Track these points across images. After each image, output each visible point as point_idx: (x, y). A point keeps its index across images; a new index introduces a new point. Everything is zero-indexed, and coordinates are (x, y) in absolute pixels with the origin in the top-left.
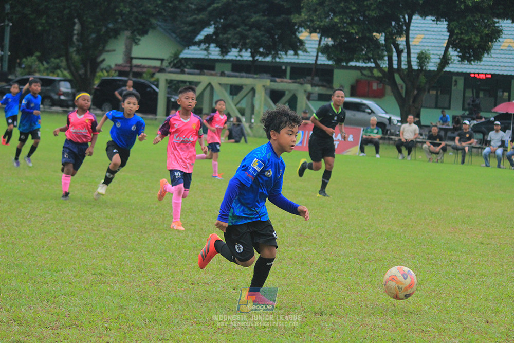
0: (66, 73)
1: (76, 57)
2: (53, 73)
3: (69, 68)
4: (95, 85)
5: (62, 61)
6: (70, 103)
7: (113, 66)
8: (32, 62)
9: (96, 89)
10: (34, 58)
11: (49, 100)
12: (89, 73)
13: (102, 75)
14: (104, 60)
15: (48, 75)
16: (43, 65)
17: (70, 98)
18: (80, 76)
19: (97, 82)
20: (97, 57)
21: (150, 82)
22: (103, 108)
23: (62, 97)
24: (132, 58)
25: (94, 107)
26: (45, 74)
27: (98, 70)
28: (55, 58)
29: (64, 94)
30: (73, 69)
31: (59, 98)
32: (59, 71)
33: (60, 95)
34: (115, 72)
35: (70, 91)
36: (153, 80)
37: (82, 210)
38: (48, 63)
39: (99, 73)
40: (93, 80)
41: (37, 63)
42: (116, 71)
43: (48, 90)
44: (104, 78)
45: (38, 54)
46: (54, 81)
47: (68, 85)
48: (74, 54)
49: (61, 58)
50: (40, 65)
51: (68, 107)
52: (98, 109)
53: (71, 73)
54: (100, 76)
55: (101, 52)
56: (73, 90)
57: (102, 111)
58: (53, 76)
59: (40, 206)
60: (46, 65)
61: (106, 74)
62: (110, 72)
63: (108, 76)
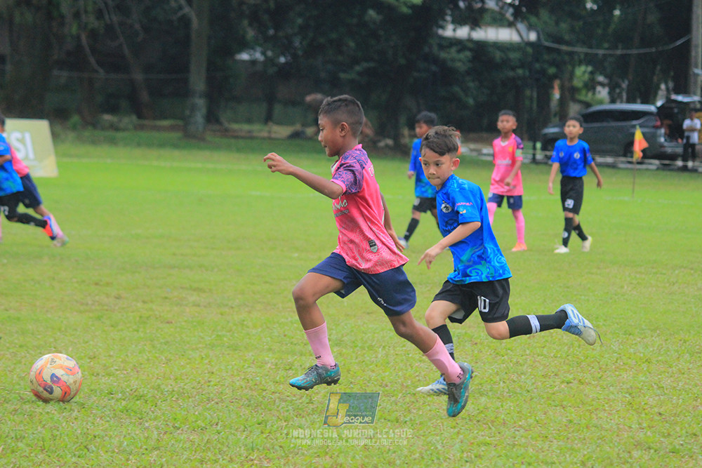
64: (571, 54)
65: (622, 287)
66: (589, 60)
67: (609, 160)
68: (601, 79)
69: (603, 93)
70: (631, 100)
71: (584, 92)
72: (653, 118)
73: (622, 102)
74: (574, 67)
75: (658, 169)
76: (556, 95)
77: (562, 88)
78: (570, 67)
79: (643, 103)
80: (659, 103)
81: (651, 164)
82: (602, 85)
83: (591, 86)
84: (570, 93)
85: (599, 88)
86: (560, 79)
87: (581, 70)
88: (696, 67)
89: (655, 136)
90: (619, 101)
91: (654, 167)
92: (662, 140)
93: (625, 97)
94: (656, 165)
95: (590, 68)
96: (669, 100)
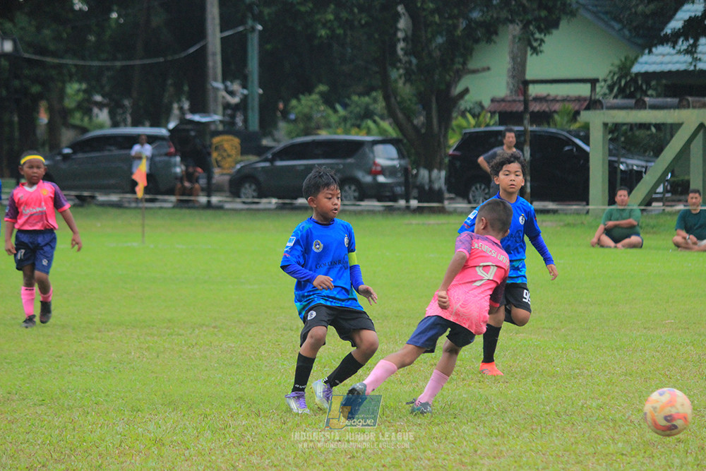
0: (386, 125)
1: (405, 90)
2: (359, 126)
3: (391, 114)
4: (450, 147)
5: (375, 100)
6: (399, 190)
7: (487, 103)
8: (311, 108)
9: (453, 157)
10: (315, 97)
11: (353, 188)
12: (435, 121)
13: (464, 124)
14: (466, 91)
15: (347, 132)
16: (336, 111)
17: (400, 178)
18: (416, 128)
19: (454, 141)
20: (449, 86)
21: (569, 132)
22: (471, 197)
23: (381, 179)
24: (526, 83)
25: (452, 196)
26: (339, 131)
27: (454, 115)
28: (360, 95)
29: (383, 171)
30: (400, 115)
31: (375, 179)
32: (370, 123)
33: (375, 174)
34: (491, 117)
35: (396, 163)
36: (575, 126)
37: (436, 421)
38: (345, 106)
39: (458, 121)
40: (445, 136)
41: (322, 108)
42: (493, 113)
43: (351, 164)
44: (468, 131)
45: (322, 88)
46: (360, 144)
47: (391, 150)
48: (400, 83)
49: (374, 94)
50: (330, 111)
51: (394, 198)
52: (460, 200)
53: (397, 124)
54: (460, 127)
55: (459, 75)
56: (403, 162)
57: (469, 202)
58: (357, 134)
60: (342, 112)
61: (472, 121)
62: (481, 118)
63: (478, 125)
64: (59, 67)
65: (129, 353)
66: (83, 74)
67: (114, 198)
68: (98, 98)
69: (103, 116)
70: (136, 123)
71: (78, 115)
72: (165, 143)
73: (126, 125)
74: (64, 82)
75: (174, 207)
76: (44, 118)
77: (51, 110)
78: (60, 85)
79: (152, 125)
80: (172, 125)
81: (165, 201)
82: (101, 106)
83: (86, 107)
84: (60, 116)
85: (96, 110)
86: (48, 100)
87: (74, 89)
88: (215, 80)
89: (169, 166)
90: (122, 124)
91: (170, 205)
92: (178, 170)
93: (129, 120)
94: (171, 202)
95: (84, 86)
96: (183, 121)
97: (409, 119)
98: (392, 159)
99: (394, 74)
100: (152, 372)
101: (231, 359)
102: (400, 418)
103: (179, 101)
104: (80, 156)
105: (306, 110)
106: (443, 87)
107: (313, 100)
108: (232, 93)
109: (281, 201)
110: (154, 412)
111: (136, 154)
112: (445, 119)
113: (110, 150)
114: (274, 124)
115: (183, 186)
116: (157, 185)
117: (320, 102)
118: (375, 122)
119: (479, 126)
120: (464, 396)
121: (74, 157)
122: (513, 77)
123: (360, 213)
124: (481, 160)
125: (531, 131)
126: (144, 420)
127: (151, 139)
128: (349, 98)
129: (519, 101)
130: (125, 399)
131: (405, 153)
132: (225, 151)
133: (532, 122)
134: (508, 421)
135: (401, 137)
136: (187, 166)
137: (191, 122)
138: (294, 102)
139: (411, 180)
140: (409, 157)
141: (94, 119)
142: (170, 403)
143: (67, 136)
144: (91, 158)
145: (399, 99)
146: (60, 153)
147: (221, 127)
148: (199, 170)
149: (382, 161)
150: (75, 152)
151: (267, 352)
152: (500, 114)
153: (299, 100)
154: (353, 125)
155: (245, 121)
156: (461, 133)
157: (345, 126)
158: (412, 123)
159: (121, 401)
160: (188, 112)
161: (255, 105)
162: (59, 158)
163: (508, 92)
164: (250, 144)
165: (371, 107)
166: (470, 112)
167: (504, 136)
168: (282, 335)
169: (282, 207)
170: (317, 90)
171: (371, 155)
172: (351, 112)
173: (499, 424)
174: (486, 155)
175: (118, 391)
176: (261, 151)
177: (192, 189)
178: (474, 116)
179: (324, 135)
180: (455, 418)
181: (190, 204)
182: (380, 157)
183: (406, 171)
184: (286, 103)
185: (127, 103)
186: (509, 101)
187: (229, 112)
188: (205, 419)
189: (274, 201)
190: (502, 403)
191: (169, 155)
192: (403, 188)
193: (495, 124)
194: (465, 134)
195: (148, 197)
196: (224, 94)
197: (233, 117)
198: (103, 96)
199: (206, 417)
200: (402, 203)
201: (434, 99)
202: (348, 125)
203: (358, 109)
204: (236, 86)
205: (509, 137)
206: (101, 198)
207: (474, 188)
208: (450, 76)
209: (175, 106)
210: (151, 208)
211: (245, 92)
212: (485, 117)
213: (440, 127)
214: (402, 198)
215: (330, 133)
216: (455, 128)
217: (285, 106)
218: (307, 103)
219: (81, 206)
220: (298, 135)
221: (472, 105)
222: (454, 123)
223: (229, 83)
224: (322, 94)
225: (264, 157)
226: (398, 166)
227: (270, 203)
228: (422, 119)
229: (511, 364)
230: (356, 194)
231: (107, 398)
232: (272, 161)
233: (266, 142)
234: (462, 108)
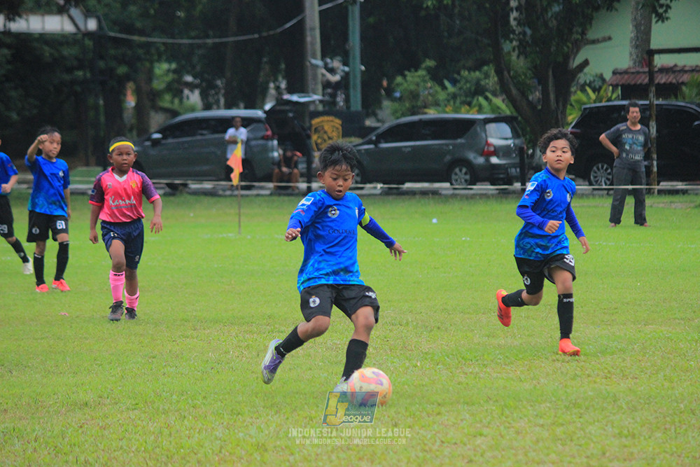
0: (498, 101)
1: (519, 63)
2: (469, 104)
3: (504, 89)
4: (568, 124)
5: (487, 76)
6: (513, 171)
7: (608, 76)
8: (418, 85)
10: (421, 72)
11: (464, 170)
12: (552, 96)
13: (584, 99)
14: (586, 63)
15: (456, 110)
16: (444, 88)
17: (515, 159)
18: (530, 103)
19: (572, 117)
20: (567, 58)
21: (698, 105)
22: (592, 178)
23: (494, 160)
24: (651, 53)
26: (449, 108)
27: (573, 89)
28: (470, 70)
29: (496, 152)
30: (514, 91)
31: (487, 160)
32: (481, 99)
33: (487, 155)
34: (613, 91)
35: (510, 142)
37: (561, 421)
38: (454, 82)
39: (577, 96)
40: (564, 112)
41: (429, 84)
42: (615, 87)
43: (462, 145)
44: (588, 106)
45: (430, 63)
46: (470, 123)
47: (505, 129)
48: (514, 56)
49: (486, 68)
50: (438, 89)
51: (509, 181)
52: (581, 181)
53: (512, 101)
54: (579, 102)
55: (577, 46)
56: (517, 141)
57: (591, 184)
58: (468, 112)
59: (462, 420)
60: (450, 88)
61: (593, 96)
62: (602, 92)
63: (599, 99)
64: (147, 46)
65: (227, 352)
66: (172, 53)
67: (208, 185)
68: (189, 79)
69: (194, 98)
70: (230, 104)
71: (168, 97)
72: (261, 125)
73: (219, 108)
74: (152, 62)
75: (271, 195)
76: (131, 101)
77: (138, 92)
78: (147, 64)
79: (246, 108)
80: (268, 107)
81: (262, 188)
82: (192, 87)
83: (176, 89)
84: (149, 99)
85: (186, 92)
86: (135, 81)
87: (162, 68)
88: (315, 58)
89: (266, 150)
90: (215, 107)
91: (268, 192)
92: (276, 154)
93: (222, 101)
94: (269, 189)
95: (174, 66)
96: (280, 101)
97: (524, 95)
98: (506, 139)
99: (507, 46)
100: (253, 372)
101: (336, 356)
102: (521, 418)
103: (275, 80)
104: (170, 141)
105: (412, 87)
106: (560, 59)
107: (419, 76)
108: (332, 71)
109: (386, 186)
110: (255, 415)
111: (230, 137)
112: (563, 95)
113: (202, 135)
114: (378, 103)
115: (281, 170)
116: (254, 171)
117: (427, 78)
118: (486, 98)
119: (601, 101)
120: (590, 393)
121: (164, 142)
122: (637, 47)
123: (473, 197)
124: (603, 137)
125: (657, 105)
126: (245, 425)
127: (246, 122)
128: (459, 73)
129: (644, 73)
130: (224, 402)
131: (520, 133)
132: (325, 132)
133: (658, 96)
134: (638, 420)
135: (515, 114)
136: (285, 151)
137: (289, 102)
138: (399, 79)
139: (526, 161)
140: (524, 136)
141: (185, 100)
142: (272, 405)
143: (157, 120)
144: (183, 143)
145: (512, 73)
146: (149, 139)
147: (320, 108)
148: (298, 154)
149: (495, 141)
150: (165, 137)
151: (375, 348)
152: (623, 86)
153: (404, 76)
154: (463, 103)
155: (347, 100)
156: (580, 109)
157: (454, 103)
158: (527, 99)
159: (219, 403)
160: (285, 92)
161: (357, 82)
162: (148, 143)
163: (631, 64)
164: (352, 125)
165: (483, 83)
166: (589, 85)
167: (628, 112)
168: (391, 331)
169: (387, 193)
170: (423, 66)
171: (484, 135)
172: (460, 89)
173: (629, 423)
174: (608, 132)
175: (216, 393)
176: (364, 132)
177: (290, 174)
178: (594, 90)
179: (432, 114)
180: (580, 417)
181: (289, 191)
182: (492, 137)
183: (521, 151)
184: (391, 80)
185: (219, 83)
186: (633, 73)
187: (329, 91)
188: (311, 422)
189: (379, 186)
190: (631, 401)
191: (266, 138)
192: (518, 170)
193: (618, 98)
194: (585, 109)
195: (243, 183)
196: (324, 71)
197: (334, 96)
198: (195, 77)
199: (312, 420)
200: (517, 185)
201: (550, 73)
202: (458, 101)
203: (468, 85)
204: (336, 63)
205: (633, 112)
206: (194, 186)
207: (595, 168)
208: (568, 47)
209: (272, 85)
210: (247, 196)
211: (347, 69)
212: (605, 90)
213: (557, 103)
214: (517, 181)
215: (439, 113)
216: (573, 103)
217: (389, 84)
218: (414, 80)
219: (172, 195)
220: (403, 115)
221: (592, 79)
222: (573, 98)
223: (329, 60)
224: (429, 70)
225: (367, 139)
226: (512, 145)
227: (375, 188)
228: (538, 94)
229: (641, 358)
230: (468, 177)
231: (204, 401)
232: (376, 143)
233: (369, 123)
234: (582, 81)
